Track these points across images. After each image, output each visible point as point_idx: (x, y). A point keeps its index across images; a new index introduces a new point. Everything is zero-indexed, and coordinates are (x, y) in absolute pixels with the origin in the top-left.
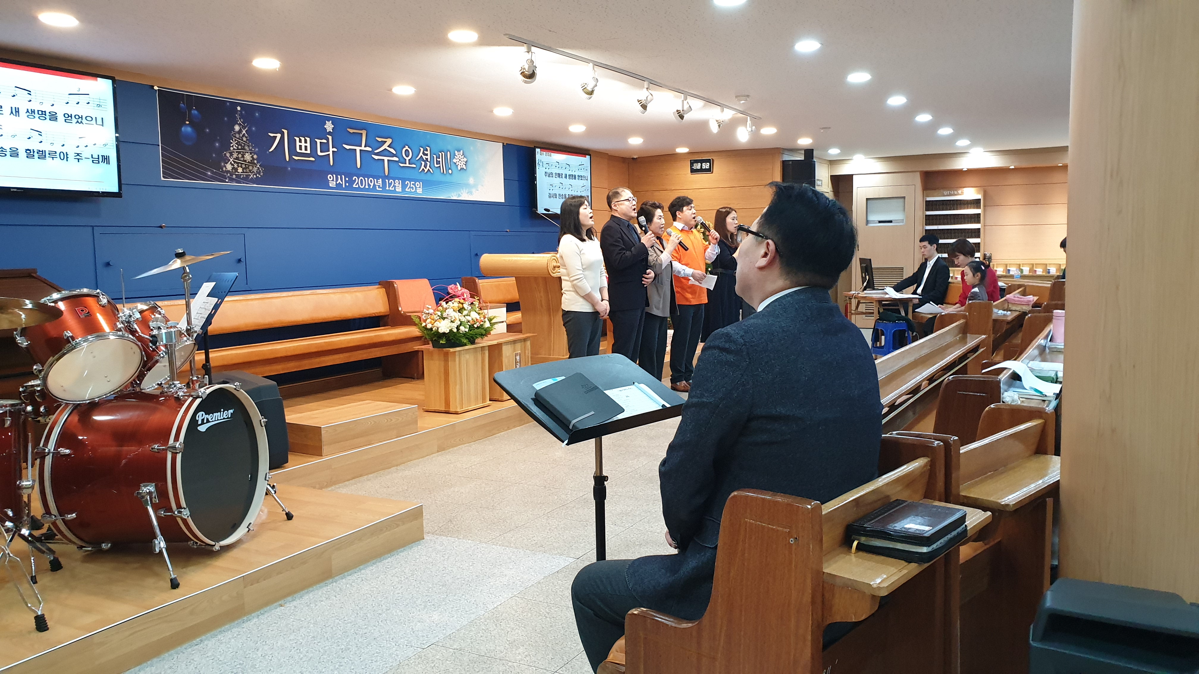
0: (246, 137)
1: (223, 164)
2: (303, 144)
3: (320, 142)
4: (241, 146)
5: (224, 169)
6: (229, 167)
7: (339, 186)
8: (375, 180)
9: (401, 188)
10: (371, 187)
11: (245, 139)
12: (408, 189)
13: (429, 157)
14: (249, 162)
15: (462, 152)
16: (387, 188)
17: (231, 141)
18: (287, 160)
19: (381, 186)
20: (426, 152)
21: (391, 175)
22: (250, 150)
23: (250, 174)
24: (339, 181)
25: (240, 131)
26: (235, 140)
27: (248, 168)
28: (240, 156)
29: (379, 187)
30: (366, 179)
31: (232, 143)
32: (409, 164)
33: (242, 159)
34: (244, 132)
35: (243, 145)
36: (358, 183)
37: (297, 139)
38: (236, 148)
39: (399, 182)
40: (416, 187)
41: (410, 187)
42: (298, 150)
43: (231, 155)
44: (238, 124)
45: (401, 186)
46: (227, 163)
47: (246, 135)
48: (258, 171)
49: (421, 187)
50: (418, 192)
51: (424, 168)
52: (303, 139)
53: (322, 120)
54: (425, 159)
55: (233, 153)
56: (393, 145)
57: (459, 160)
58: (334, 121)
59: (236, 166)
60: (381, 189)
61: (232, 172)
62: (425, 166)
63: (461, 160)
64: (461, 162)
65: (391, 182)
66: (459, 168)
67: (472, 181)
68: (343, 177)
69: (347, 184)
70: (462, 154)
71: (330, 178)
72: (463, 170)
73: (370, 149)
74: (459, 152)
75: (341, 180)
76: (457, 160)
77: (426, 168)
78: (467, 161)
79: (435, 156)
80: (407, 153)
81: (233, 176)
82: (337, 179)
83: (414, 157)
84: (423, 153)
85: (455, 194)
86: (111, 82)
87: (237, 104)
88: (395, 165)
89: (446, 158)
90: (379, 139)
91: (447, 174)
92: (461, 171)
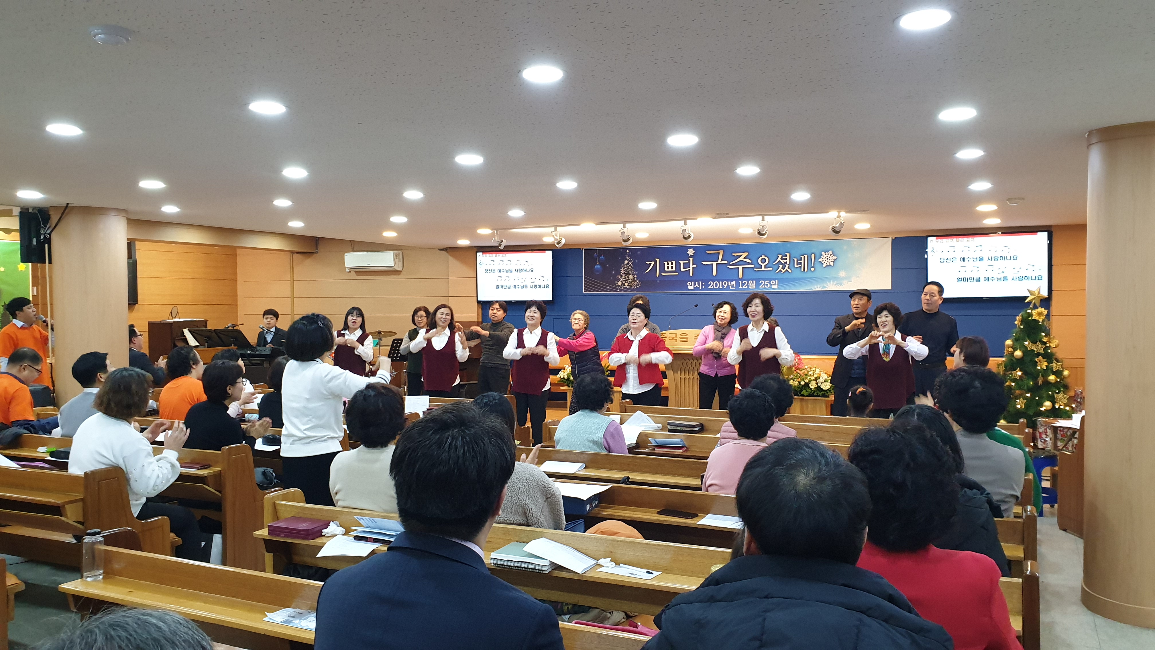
1: (616, 282)
2: (670, 266)
3: (683, 263)
4: (627, 271)
5: (617, 285)
6: (620, 283)
7: (696, 289)
8: (729, 282)
9: (754, 286)
10: (725, 287)
11: (630, 267)
12: (762, 286)
13: (788, 261)
14: (632, 279)
15: (830, 252)
16: (741, 287)
17: (621, 270)
18: (657, 276)
19: (734, 286)
20: (785, 258)
21: (744, 278)
22: (633, 273)
23: (632, 286)
25: (628, 263)
26: (623, 269)
27: (632, 283)
28: (626, 277)
29: (732, 286)
30: (721, 282)
32: (765, 268)
33: (628, 278)
34: (630, 263)
35: (629, 271)
36: (713, 285)
37: (666, 263)
38: (623, 273)
39: (753, 282)
40: (771, 285)
41: (764, 285)
42: (666, 269)
43: (621, 277)
44: (626, 260)
46: (618, 281)
47: (632, 265)
48: (638, 284)
49: (777, 283)
50: (773, 287)
51: (782, 270)
52: (670, 263)
53: (686, 248)
54: (783, 263)
57: (826, 259)
58: (695, 248)
59: (624, 282)
60: (734, 288)
61: (621, 285)
63: (829, 259)
64: (828, 260)
65: (745, 282)
66: (824, 265)
67: (842, 274)
68: (700, 282)
69: (703, 287)
70: (830, 254)
71: (689, 284)
72: (830, 267)
73: (726, 262)
74: (827, 253)
75: (699, 285)
76: (824, 259)
77: (784, 269)
78: (836, 259)
79: (795, 260)
80: (763, 260)
81: (622, 288)
82: (695, 284)
83: (771, 262)
84: (782, 259)
85: (819, 287)
86: (551, 251)
87: (627, 249)
88: (750, 270)
89: (809, 259)
90: (735, 254)
91: (809, 271)
92: (827, 268)
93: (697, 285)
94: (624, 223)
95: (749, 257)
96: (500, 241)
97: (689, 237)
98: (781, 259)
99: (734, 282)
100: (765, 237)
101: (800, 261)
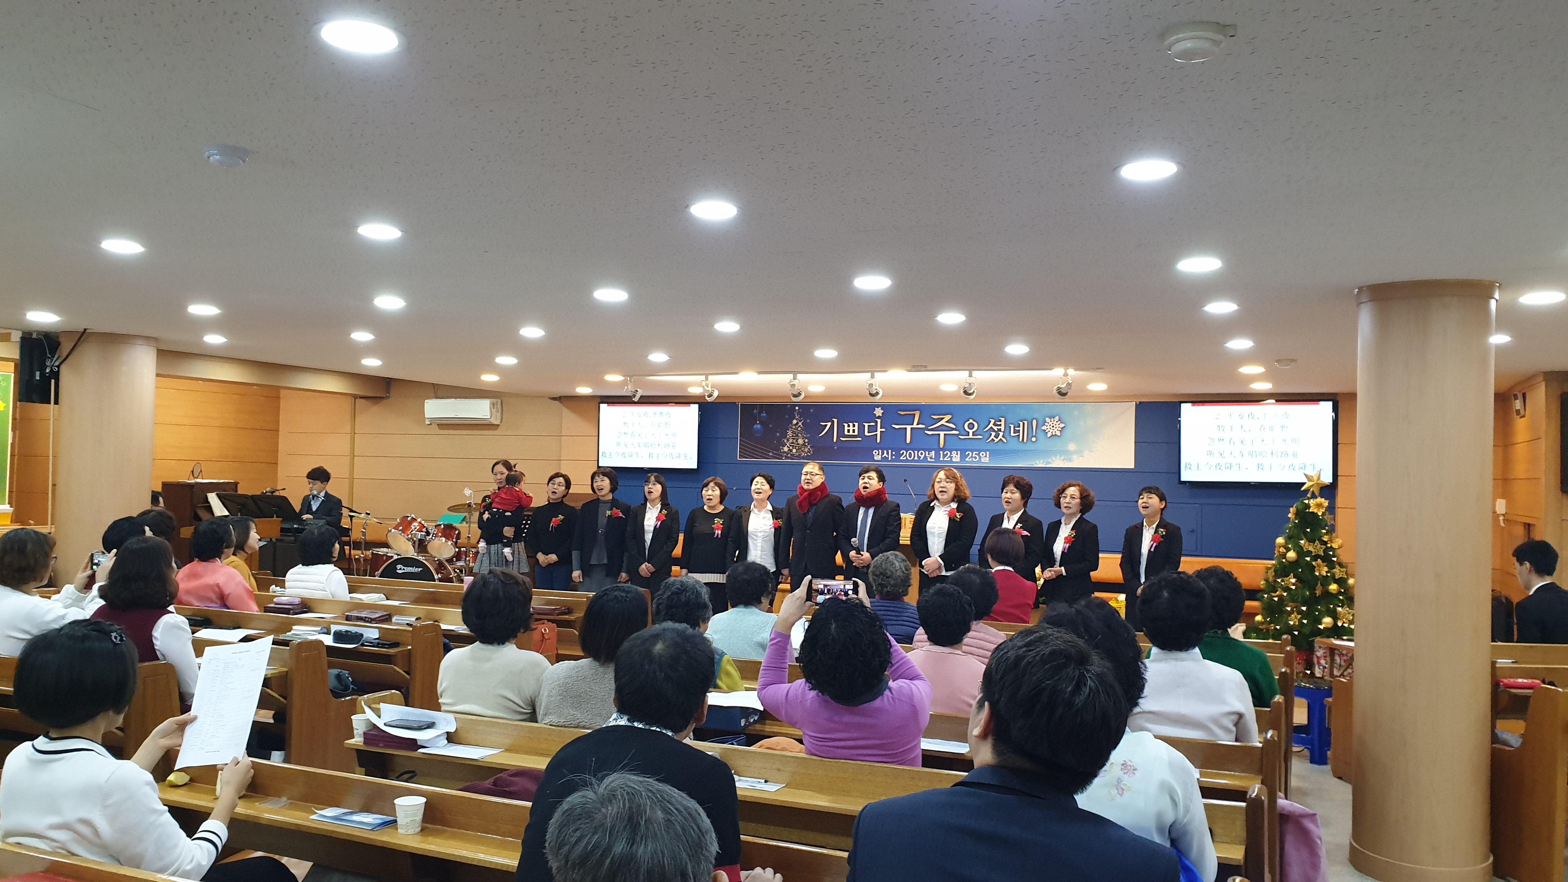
1: (781, 447)
2: (851, 428)
3: (868, 426)
4: (795, 433)
5: (782, 450)
6: (785, 449)
7: (885, 459)
8: (927, 452)
9: (959, 459)
10: (921, 459)
11: (799, 429)
12: (970, 459)
13: (1002, 428)
14: (801, 445)
15: (1057, 418)
16: (941, 459)
17: (788, 431)
18: (835, 441)
19: (933, 457)
20: (999, 423)
21: (946, 448)
22: (803, 436)
23: (802, 453)
25: (797, 423)
26: (791, 431)
27: (801, 449)
28: (794, 441)
29: (931, 458)
30: (916, 452)
31: (789, 433)
32: (973, 435)
33: (796, 443)
34: (800, 424)
35: (798, 433)
36: (906, 456)
37: (846, 425)
38: (792, 436)
39: (958, 453)
40: (980, 457)
41: (972, 457)
42: (846, 433)
43: (788, 440)
44: (795, 419)
45: (959, 456)
46: (784, 447)
47: (802, 426)
48: (809, 450)
49: (988, 456)
50: (982, 461)
51: (995, 439)
52: (851, 425)
53: (873, 407)
54: (996, 430)
57: (1052, 427)
58: (883, 407)
59: (791, 448)
61: (787, 452)
62: (996, 437)
63: (1055, 426)
64: (1054, 428)
65: (947, 453)
66: (1049, 435)
67: (1070, 447)
68: (890, 451)
69: (894, 457)
70: (1057, 420)
71: (876, 452)
72: (1055, 437)
73: (923, 426)
74: (1052, 419)
75: (888, 454)
76: (1049, 427)
78: (1064, 427)
79: (1012, 426)
80: (971, 426)
81: (789, 455)
82: (883, 453)
83: (981, 428)
84: (995, 424)
85: (1041, 462)
86: (697, 405)
87: (797, 405)
88: (955, 438)
89: (1030, 426)
90: (936, 417)
91: (1029, 442)
92: (1052, 438)
93: (885, 454)
94: (795, 373)
95: (953, 420)
96: (634, 391)
97: (877, 393)
98: (993, 424)
99: (933, 452)
100: (973, 397)
101: (1017, 429)
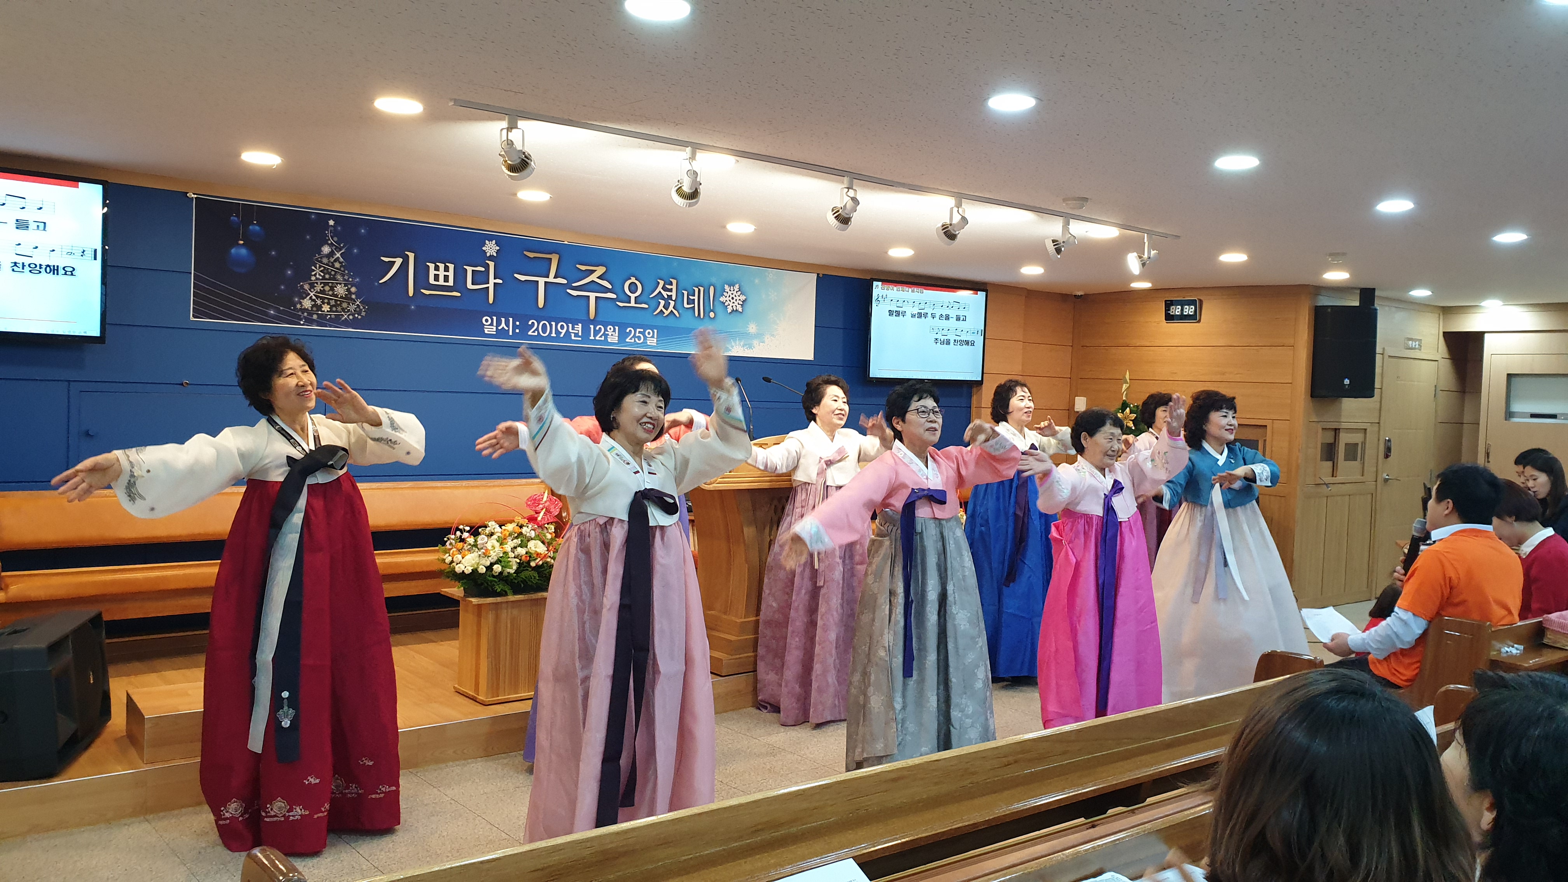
0: (340, 262)
1: (296, 299)
2: (442, 273)
3: (473, 271)
4: (330, 274)
5: (298, 306)
7: (501, 333)
8: (570, 325)
9: (617, 338)
10: (562, 335)
11: (337, 265)
12: (631, 339)
13: (674, 294)
14: (342, 297)
15: (737, 286)
16: (592, 338)
17: (313, 268)
18: (411, 293)
19: (580, 334)
20: (669, 287)
21: (600, 319)
22: (345, 280)
23: (343, 313)
24: (503, 325)
25: (331, 254)
26: (320, 268)
27: (340, 305)
28: (327, 288)
29: (576, 335)
30: (553, 323)
31: (314, 271)
32: (636, 303)
33: (331, 293)
35: (333, 273)
36: (537, 329)
37: (432, 266)
38: (321, 278)
39: (614, 329)
40: (645, 337)
41: (634, 336)
42: (432, 281)
43: (312, 286)
44: (328, 244)
45: (617, 335)
46: (303, 299)
47: (341, 260)
48: (358, 309)
49: (655, 337)
50: (648, 344)
51: (664, 310)
52: (441, 265)
53: (482, 238)
54: (666, 297)
55: (316, 285)
56: (607, 276)
57: (731, 298)
58: (500, 240)
59: (319, 302)
60: (580, 339)
61: (312, 310)
62: (666, 307)
63: (735, 298)
64: (734, 300)
65: (600, 328)
66: (729, 310)
67: (752, 328)
68: (513, 320)
69: (517, 331)
70: (736, 289)
71: (488, 321)
72: (736, 314)
73: (565, 281)
74: (732, 288)
75: (509, 325)
76: (728, 299)
77: (667, 310)
78: (747, 300)
79: (686, 293)
80: (633, 288)
81: (313, 316)
82: (501, 323)
83: (646, 293)
84: (664, 288)
86: (100, 187)
87: (330, 217)
88: (610, 304)
89: (707, 295)
90: (583, 268)
91: (707, 318)
92: (732, 315)
98: (662, 289)
99: (581, 325)
101: (692, 298)
